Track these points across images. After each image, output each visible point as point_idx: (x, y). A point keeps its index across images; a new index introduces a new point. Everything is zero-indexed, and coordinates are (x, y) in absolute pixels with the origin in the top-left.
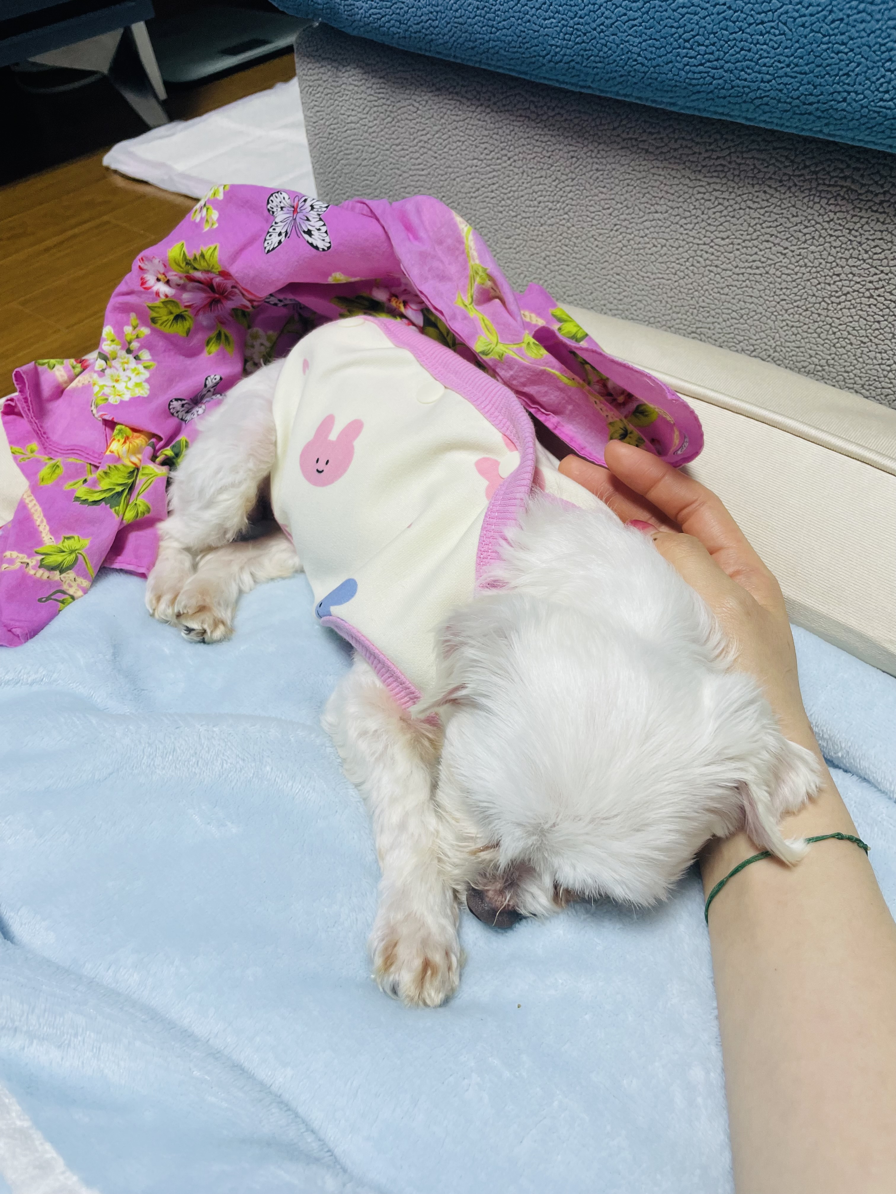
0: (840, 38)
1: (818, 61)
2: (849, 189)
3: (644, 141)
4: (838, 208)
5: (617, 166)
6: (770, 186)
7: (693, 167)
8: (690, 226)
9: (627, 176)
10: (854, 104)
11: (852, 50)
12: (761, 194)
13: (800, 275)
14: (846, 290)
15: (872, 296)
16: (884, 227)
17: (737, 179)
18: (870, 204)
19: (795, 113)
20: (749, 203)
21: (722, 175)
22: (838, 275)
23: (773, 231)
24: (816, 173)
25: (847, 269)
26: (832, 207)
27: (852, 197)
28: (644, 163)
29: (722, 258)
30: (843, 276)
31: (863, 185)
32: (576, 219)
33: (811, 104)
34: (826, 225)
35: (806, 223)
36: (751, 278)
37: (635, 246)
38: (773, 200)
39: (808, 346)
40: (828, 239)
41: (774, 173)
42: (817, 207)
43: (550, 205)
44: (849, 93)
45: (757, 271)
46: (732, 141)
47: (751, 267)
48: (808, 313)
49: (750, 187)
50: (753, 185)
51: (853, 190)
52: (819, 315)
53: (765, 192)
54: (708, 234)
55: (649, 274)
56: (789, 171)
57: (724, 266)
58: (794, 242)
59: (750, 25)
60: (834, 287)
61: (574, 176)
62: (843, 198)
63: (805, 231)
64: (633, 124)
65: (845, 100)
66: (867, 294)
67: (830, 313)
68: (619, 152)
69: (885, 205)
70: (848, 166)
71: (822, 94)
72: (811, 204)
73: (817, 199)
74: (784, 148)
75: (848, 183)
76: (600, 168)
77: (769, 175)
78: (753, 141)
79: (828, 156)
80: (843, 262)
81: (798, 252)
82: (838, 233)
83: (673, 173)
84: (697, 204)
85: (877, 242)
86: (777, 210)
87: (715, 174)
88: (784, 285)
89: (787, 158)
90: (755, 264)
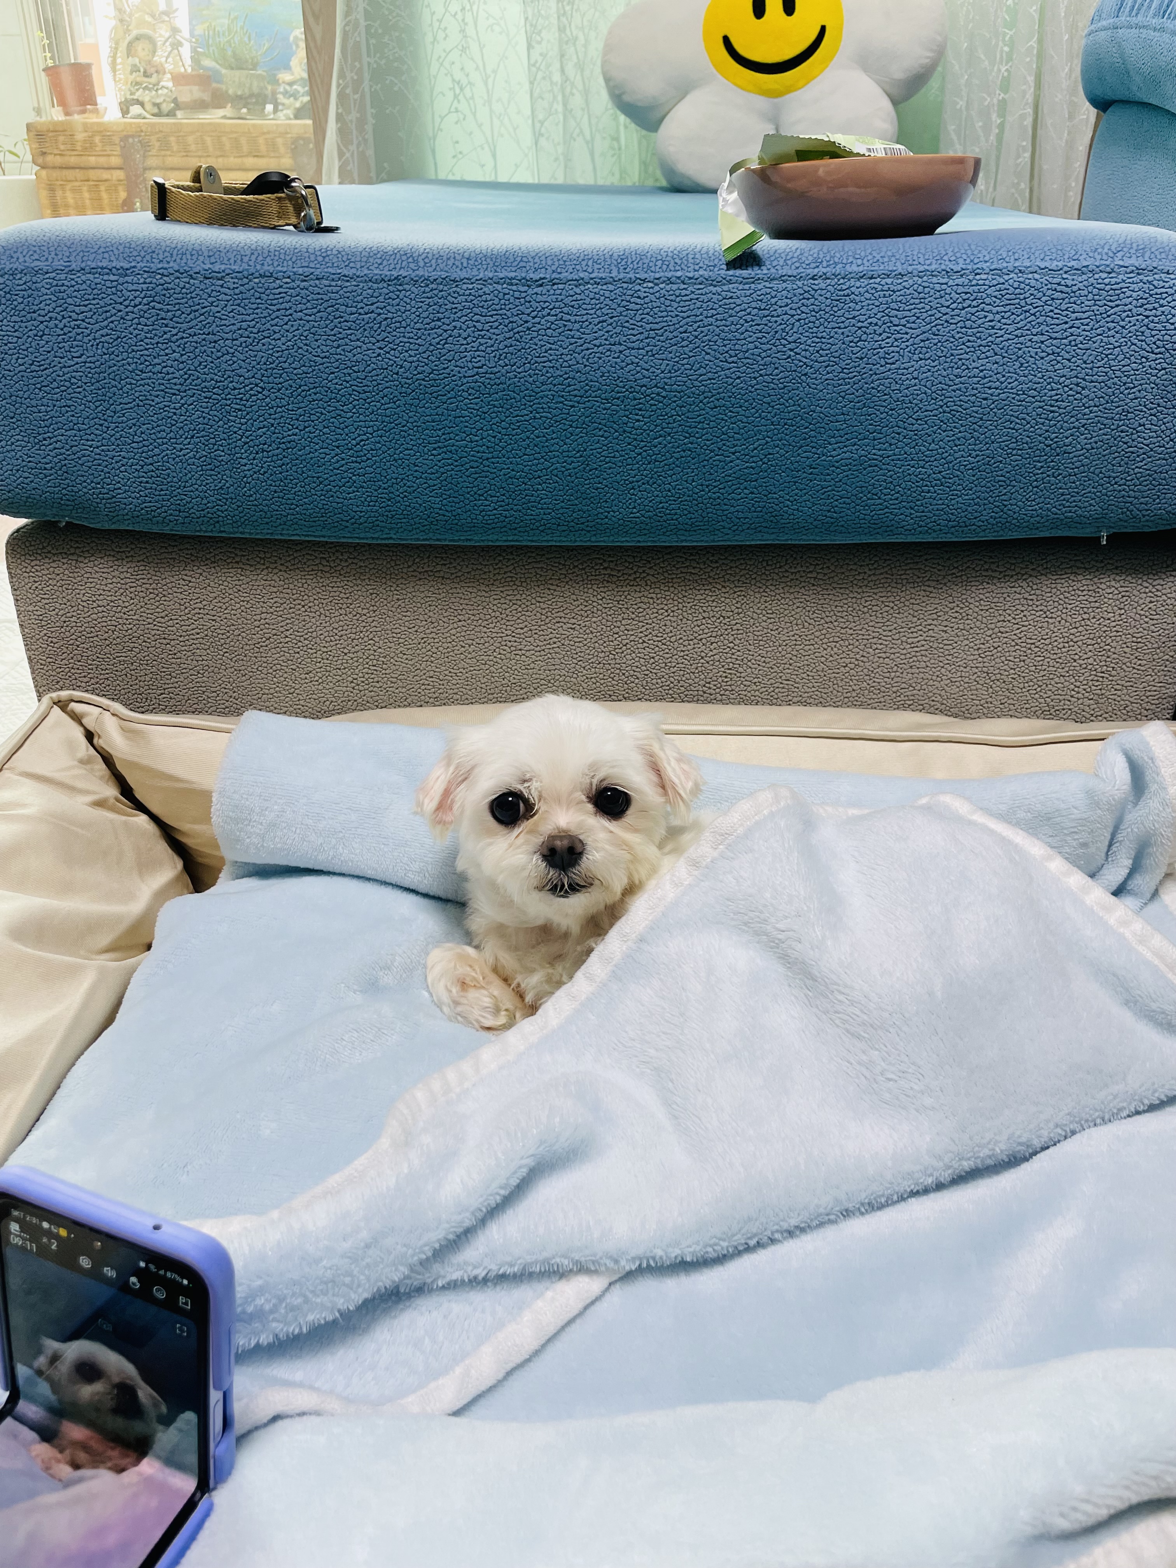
0: (596, 480)
1: (584, 496)
2: (610, 575)
3: (439, 571)
4: (606, 589)
5: (418, 594)
6: (552, 584)
7: (486, 582)
8: (492, 626)
9: (428, 599)
10: (613, 519)
11: (607, 486)
12: (547, 591)
13: (589, 640)
14: (624, 642)
15: (644, 642)
16: (641, 594)
17: (524, 584)
18: (627, 581)
19: (571, 531)
20: (539, 599)
21: (511, 584)
22: (617, 633)
23: (562, 614)
24: (584, 569)
25: (622, 628)
26: (602, 589)
27: (615, 579)
28: (441, 587)
29: (524, 643)
30: (621, 633)
31: (619, 571)
32: (381, 642)
33: (582, 523)
34: (600, 602)
35: (585, 604)
36: (551, 651)
37: (446, 651)
38: (555, 593)
39: (606, 689)
40: (604, 610)
41: (553, 575)
42: (591, 591)
43: (353, 636)
44: (609, 512)
45: (555, 645)
46: (513, 559)
47: (549, 644)
48: (602, 665)
49: (536, 588)
50: (538, 586)
51: (613, 575)
52: (610, 664)
53: (549, 589)
54: (509, 627)
55: (461, 670)
56: (564, 572)
57: (527, 648)
58: (579, 618)
59: (530, 479)
60: (616, 642)
61: (375, 608)
62: (608, 582)
63: (586, 609)
64: (426, 561)
65: (606, 517)
66: (641, 641)
67: (618, 661)
68: (418, 582)
69: (638, 580)
70: (605, 561)
71: (590, 516)
72: (586, 590)
73: (589, 586)
74: (555, 557)
75: (609, 571)
76: (400, 597)
77: (548, 578)
78: (529, 557)
79: (588, 557)
80: (619, 624)
81: (583, 625)
82: (611, 605)
83: (470, 590)
84: (495, 608)
85: (639, 605)
86: (561, 599)
87: (506, 584)
88: (578, 650)
89: (560, 563)
90: (551, 641)
